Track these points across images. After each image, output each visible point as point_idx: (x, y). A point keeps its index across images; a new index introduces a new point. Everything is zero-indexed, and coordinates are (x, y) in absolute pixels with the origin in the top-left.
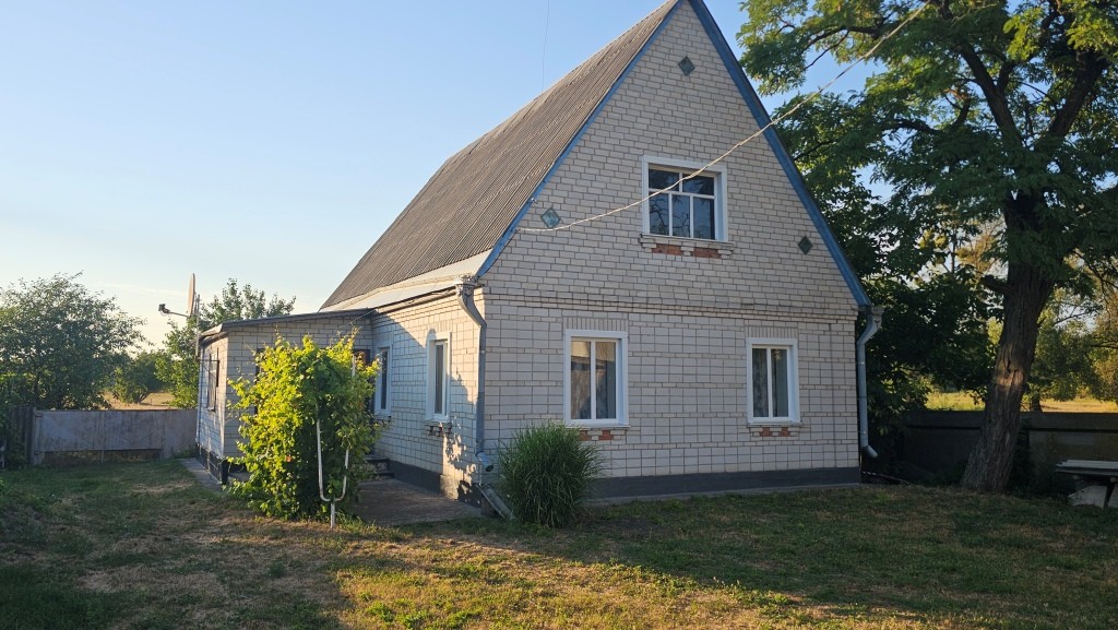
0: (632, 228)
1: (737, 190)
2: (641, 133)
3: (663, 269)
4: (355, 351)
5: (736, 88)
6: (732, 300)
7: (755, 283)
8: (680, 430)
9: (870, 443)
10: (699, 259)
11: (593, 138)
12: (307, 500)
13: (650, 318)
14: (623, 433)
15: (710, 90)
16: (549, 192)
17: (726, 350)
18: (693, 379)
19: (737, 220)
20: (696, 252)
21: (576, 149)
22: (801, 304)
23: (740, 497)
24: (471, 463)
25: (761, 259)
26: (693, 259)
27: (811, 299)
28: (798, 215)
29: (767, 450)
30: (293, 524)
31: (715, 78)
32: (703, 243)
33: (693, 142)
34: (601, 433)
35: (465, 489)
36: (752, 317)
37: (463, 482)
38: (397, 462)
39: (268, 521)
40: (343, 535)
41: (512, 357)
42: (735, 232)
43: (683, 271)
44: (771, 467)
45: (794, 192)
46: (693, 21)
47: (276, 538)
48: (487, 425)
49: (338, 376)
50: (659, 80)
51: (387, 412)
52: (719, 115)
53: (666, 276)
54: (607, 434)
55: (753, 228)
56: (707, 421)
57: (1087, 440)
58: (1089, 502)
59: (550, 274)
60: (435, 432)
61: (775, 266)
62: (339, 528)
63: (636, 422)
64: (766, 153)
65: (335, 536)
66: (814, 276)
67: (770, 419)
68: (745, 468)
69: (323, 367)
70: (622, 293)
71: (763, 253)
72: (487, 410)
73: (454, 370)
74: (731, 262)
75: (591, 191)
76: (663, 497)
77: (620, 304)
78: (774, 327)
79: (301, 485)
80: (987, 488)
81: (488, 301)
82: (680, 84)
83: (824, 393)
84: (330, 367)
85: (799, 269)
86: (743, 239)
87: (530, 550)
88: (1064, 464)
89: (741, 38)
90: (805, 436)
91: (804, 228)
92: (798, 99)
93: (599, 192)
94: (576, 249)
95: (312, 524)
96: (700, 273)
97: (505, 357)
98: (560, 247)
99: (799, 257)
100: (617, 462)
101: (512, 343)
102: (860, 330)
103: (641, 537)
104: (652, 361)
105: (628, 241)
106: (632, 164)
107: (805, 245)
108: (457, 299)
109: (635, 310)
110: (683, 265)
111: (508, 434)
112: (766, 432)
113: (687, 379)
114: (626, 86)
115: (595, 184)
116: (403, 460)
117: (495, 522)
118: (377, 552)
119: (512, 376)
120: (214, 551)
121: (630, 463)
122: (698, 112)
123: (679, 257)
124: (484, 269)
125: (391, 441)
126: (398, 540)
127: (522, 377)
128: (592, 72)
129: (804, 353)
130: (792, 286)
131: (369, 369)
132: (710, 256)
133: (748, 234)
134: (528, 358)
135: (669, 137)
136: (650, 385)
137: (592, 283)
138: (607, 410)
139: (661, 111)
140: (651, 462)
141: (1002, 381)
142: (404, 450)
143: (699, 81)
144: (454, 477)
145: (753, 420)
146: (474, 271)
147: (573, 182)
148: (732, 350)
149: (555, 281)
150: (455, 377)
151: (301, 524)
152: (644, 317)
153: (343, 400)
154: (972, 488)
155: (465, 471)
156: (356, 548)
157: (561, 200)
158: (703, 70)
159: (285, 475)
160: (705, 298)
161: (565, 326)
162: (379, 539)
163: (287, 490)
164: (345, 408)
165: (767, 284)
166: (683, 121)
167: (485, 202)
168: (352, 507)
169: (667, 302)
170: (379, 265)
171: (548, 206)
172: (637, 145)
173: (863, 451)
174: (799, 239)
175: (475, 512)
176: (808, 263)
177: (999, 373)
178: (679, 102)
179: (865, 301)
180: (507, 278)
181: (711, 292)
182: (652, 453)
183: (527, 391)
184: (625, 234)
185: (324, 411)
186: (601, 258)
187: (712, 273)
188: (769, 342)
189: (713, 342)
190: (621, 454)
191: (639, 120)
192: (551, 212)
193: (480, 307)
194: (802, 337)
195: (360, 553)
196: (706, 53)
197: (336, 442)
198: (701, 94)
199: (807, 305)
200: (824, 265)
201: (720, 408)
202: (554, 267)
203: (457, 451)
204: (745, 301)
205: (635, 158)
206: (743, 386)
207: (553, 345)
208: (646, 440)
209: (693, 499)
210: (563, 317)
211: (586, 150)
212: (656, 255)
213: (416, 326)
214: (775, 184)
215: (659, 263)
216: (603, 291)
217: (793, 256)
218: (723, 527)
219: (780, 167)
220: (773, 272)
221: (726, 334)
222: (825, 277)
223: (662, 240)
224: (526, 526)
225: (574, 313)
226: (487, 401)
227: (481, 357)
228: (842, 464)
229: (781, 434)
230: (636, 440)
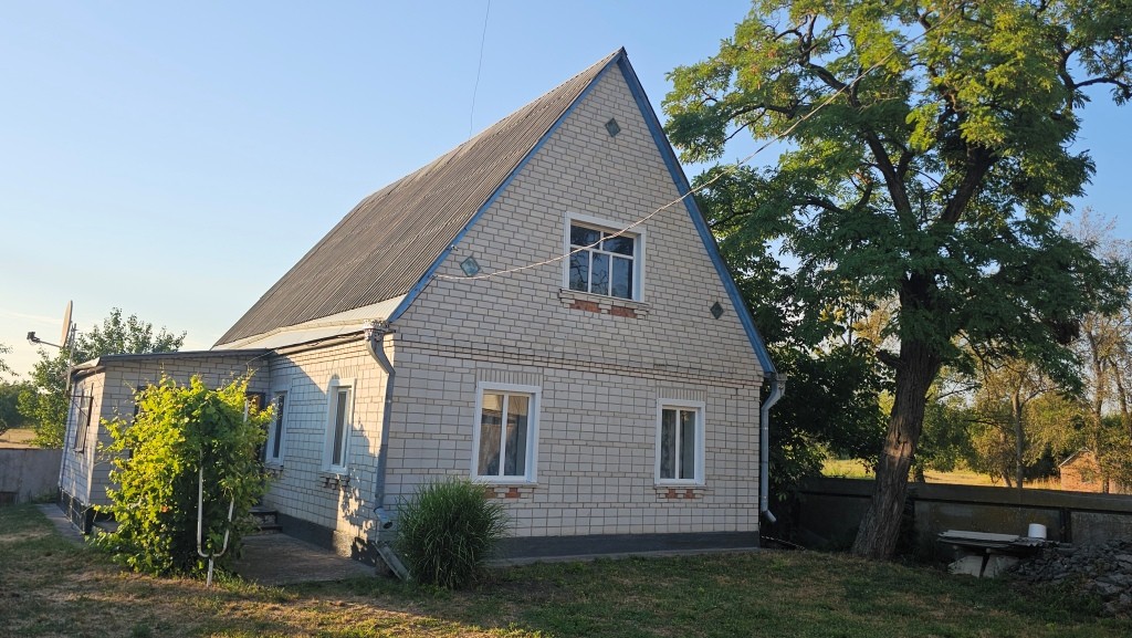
0: (553, 282)
1: (656, 253)
2: (565, 189)
3: (580, 325)
4: (249, 394)
5: (659, 154)
6: (645, 360)
7: (668, 344)
8: (588, 490)
9: (770, 508)
10: (616, 318)
11: (518, 190)
12: (183, 555)
13: (565, 373)
14: (531, 490)
15: (634, 153)
16: (470, 240)
17: (638, 410)
18: (602, 437)
19: (654, 282)
20: (614, 311)
21: (500, 199)
22: (710, 368)
23: (643, 559)
24: (368, 519)
25: (675, 322)
26: (610, 317)
27: (720, 363)
28: (711, 281)
29: (672, 512)
30: (164, 581)
31: (639, 142)
32: (620, 302)
33: (616, 202)
34: (508, 491)
35: (360, 546)
36: (664, 378)
37: (358, 539)
38: (286, 515)
39: (135, 577)
40: (220, 594)
41: (421, 408)
42: (650, 293)
43: (600, 328)
44: (675, 530)
45: (708, 258)
46: (621, 84)
47: (143, 596)
48: (389, 479)
49: (228, 420)
50: (587, 139)
51: (279, 461)
52: (641, 178)
53: (583, 332)
54: (514, 492)
55: (668, 290)
56: (615, 481)
57: (967, 511)
58: (967, 572)
59: (466, 323)
60: (331, 484)
61: (688, 329)
62: (217, 588)
63: (544, 480)
64: (685, 218)
65: (211, 595)
66: (724, 341)
67: (676, 481)
68: (649, 530)
69: (212, 410)
70: (539, 347)
71: (676, 316)
72: (390, 464)
73: (356, 419)
74: (646, 323)
75: (513, 242)
76: (567, 559)
77: (536, 359)
78: (684, 388)
79: (177, 538)
80: (875, 555)
81: (399, 348)
82: (606, 144)
83: (729, 457)
84: (220, 411)
85: (710, 333)
86: (659, 301)
87: (426, 613)
88: (946, 534)
89: (666, 106)
90: (706, 499)
91: (717, 294)
92: (717, 170)
93: (521, 244)
94: (494, 299)
95: (186, 582)
96: (616, 331)
97: (412, 408)
98: (478, 297)
99: (710, 321)
100: (522, 520)
101: (421, 393)
102: (765, 396)
103: (542, 600)
104: (564, 418)
105: (547, 295)
106: (556, 219)
107: (717, 310)
108: (365, 345)
109: (550, 365)
110: (599, 322)
111: (410, 489)
112: (672, 493)
113: (598, 437)
114: (552, 142)
115: (517, 236)
116: (293, 513)
117: (390, 583)
118: (258, 614)
119: (419, 428)
120: (70, 610)
121: (536, 522)
122: (622, 173)
123: (596, 315)
124: (396, 314)
125: (281, 492)
126: (282, 601)
127: (429, 429)
128: (520, 125)
129: (711, 416)
130: (703, 349)
131: (263, 414)
132: (627, 316)
133: (664, 296)
134: (437, 410)
135: (592, 196)
136: (561, 442)
137: (509, 336)
138: (515, 467)
139: (586, 169)
140: (557, 522)
141: (892, 452)
142: (294, 501)
143: (625, 143)
144: (348, 533)
145: (660, 481)
146: (385, 317)
147: (495, 231)
148: (643, 410)
149: (471, 331)
150: (357, 427)
151: (174, 581)
152: (559, 373)
153: (231, 448)
154: (862, 556)
155: (361, 527)
156: (234, 609)
157: (482, 249)
158: (628, 132)
159: (159, 526)
160: (619, 356)
161: (478, 378)
162: (260, 599)
163: (159, 544)
164: (232, 456)
165: (680, 346)
166: (607, 181)
167: (401, 246)
168: (232, 564)
169: (582, 359)
170: (282, 304)
171: (468, 253)
172: (561, 200)
173: (762, 516)
174: (711, 304)
175: (369, 571)
176: (718, 328)
177: (890, 444)
178: (604, 162)
179: (771, 368)
180: (421, 325)
181: (626, 351)
182: (559, 513)
183: (434, 444)
184: (545, 287)
185: (209, 459)
186: (520, 310)
187: (627, 332)
188: (679, 403)
189: (625, 400)
190: (528, 513)
191: (564, 176)
192: (471, 261)
193: (390, 353)
194: (711, 401)
195: (238, 614)
196: (632, 116)
197: (218, 492)
198: (625, 156)
199: (715, 368)
200: (734, 331)
201: (628, 468)
202: (471, 317)
203: (354, 505)
204: (658, 362)
205: (559, 213)
206: (651, 447)
207: (465, 397)
208: (553, 498)
209: (597, 561)
210: (476, 368)
211: (510, 202)
212: (574, 311)
213: (318, 370)
214: (691, 249)
215: (577, 319)
216: (520, 344)
217: (705, 321)
218: (625, 591)
219: (696, 232)
220: (686, 335)
221: (638, 394)
222: (735, 342)
223: (581, 296)
224: (423, 587)
225: (489, 365)
226: (390, 453)
227: (387, 407)
228: (743, 528)
229: (686, 496)
230: (543, 498)
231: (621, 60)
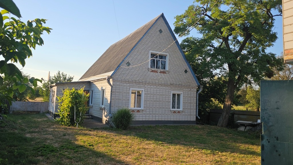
0: (147, 66)
1: (171, 59)
2: (149, 46)
3: (153, 76)
4: (84, 91)
5: (172, 36)
6: (168, 83)
7: (174, 79)
8: (155, 111)
9: (198, 115)
10: (161, 74)
11: (139, 47)
12: (72, 122)
13: (150, 86)
14: (142, 111)
15: (166, 36)
16: (128, 58)
17: (166, 94)
18: (158, 100)
19: (170, 66)
20: (161, 72)
21: (134, 49)
22: (184, 84)
23: (167, 126)
24: (108, 116)
25: (175, 74)
26: (160, 74)
27: (187, 83)
28: (185, 65)
29: (175, 116)
30: (69, 127)
31: (167, 34)
32: (162, 70)
33: (161, 48)
34: (137, 111)
35: (107, 122)
36: (173, 87)
37: (106, 120)
38: (93, 116)
39: (64, 126)
41: (118, 94)
42: (170, 68)
43: (158, 76)
44: (175, 120)
45: (184, 60)
46: (163, 21)
47: (65, 130)
48: (112, 108)
49: (79, 96)
50: (154, 34)
51: (92, 105)
52: (168, 42)
54: (138, 111)
55: (174, 67)
56: (161, 109)
57: (245, 117)
58: (241, 130)
59: (127, 76)
60: (101, 109)
61: (179, 76)
62: (78, 128)
63: (145, 109)
64: (178, 51)
66: (188, 78)
67: (176, 109)
68: (169, 120)
69: (76, 94)
70: (143, 81)
71: (176, 73)
72: (112, 105)
73: (106, 96)
74: (169, 75)
75: (138, 58)
76: (149, 125)
77: (143, 83)
78: (178, 89)
79: (71, 119)
80: (222, 126)
81: (113, 81)
82: (159, 35)
83: (189, 104)
84: (78, 94)
85: (184, 76)
86: (172, 70)
88: (237, 122)
89: (175, 24)
90: (183, 113)
91: (186, 68)
93: (139, 58)
94: (133, 71)
95: (73, 127)
96: (161, 77)
97: (116, 94)
98: (130, 70)
99: (184, 74)
100: (138, 117)
101: (118, 91)
102: (198, 91)
103: (140, 132)
104: (149, 96)
105: (145, 69)
106: (147, 53)
107: (186, 71)
108: (106, 81)
109: (146, 84)
111: (115, 110)
112: (175, 112)
114: (146, 35)
115: (138, 57)
116: (95, 115)
117: (111, 128)
118: (85, 133)
119: (118, 98)
120: (52, 131)
121: (143, 118)
122: (163, 41)
123: (157, 73)
124: (112, 75)
125: (93, 111)
126: (90, 131)
127: (120, 98)
128: (141, 30)
129: (184, 95)
130: (182, 80)
131: (87, 95)
132: (164, 73)
133: (173, 68)
134: (122, 94)
135: (156, 47)
136: (149, 101)
137: (137, 78)
138: (139, 106)
139: (154, 41)
140: (148, 118)
141: (226, 103)
143: (164, 35)
144: (105, 119)
145: (172, 109)
146: (110, 75)
147: (134, 56)
148: (168, 94)
149: (129, 78)
150: (106, 97)
151: (71, 127)
152: (148, 86)
153: (80, 102)
154: (219, 126)
155: (107, 118)
156: (81, 132)
157: (131, 60)
158: (164, 32)
159: (67, 117)
160: (162, 82)
161: (130, 87)
162: (86, 130)
163: (68, 120)
165: (177, 80)
166: (159, 43)
167: (115, 59)
168: (81, 124)
169: (154, 83)
170: (91, 72)
171: (128, 61)
172: (149, 48)
173: (197, 117)
174: (185, 70)
175: (108, 126)
176: (186, 75)
177: (226, 101)
178: (158, 39)
179: (199, 84)
180: (118, 76)
181: (164, 81)
182: (148, 116)
183: (121, 101)
184: (145, 68)
185: (76, 104)
186: (139, 73)
187: (164, 77)
189: (163, 92)
190: (142, 116)
191: (149, 43)
192: (128, 63)
193: (111, 83)
194: (184, 92)
196: (165, 28)
197: (78, 110)
198: (164, 37)
199: (185, 85)
200: (190, 76)
201: (164, 107)
202: (129, 75)
203: (106, 114)
204: (171, 83)
205: (148, 51)
206: (170, 102)
207: (127, 91)
208: (147, 113)
209: (156, 126)
211: (137, 49)
213: (99, 85)
214: (180, 58)
215: (152, 74)
216: (139, 80)
217: (183, 74)
219: (181, 54)
220: (178, 77)
221: (167, 90)
222: (190, 78)
223: (153, 69)
224: (117, 129)
225: (133, 85)
226: (112, 103)
227: (111, 93)
228: (192, 120)
229: (178, 113)
230: (145, 112)
231: (162, 16)
